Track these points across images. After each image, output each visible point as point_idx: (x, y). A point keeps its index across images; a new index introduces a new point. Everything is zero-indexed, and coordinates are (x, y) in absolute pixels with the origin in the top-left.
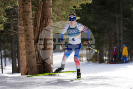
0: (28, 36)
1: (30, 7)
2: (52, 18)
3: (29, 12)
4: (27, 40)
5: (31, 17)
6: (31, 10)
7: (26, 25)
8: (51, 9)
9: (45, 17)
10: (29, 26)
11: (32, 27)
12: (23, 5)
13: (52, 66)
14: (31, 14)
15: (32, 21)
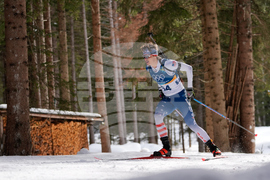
0: (216, 96)
1: (218, 52)
2: (253, 68)
3: (216, 59)
4: (215, 101)
5: (220, 66)
6: (219, 56)
7: (213, 78)
8: (251, 54)
9: (243, 67)
10: (217, 80)
11: (222, 81)
12: (208, 48)
13: (253, 141)
14: (220, 61)
15: (221, 72)
